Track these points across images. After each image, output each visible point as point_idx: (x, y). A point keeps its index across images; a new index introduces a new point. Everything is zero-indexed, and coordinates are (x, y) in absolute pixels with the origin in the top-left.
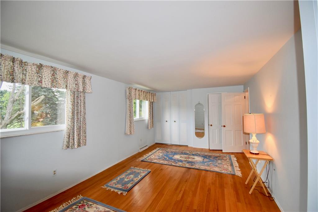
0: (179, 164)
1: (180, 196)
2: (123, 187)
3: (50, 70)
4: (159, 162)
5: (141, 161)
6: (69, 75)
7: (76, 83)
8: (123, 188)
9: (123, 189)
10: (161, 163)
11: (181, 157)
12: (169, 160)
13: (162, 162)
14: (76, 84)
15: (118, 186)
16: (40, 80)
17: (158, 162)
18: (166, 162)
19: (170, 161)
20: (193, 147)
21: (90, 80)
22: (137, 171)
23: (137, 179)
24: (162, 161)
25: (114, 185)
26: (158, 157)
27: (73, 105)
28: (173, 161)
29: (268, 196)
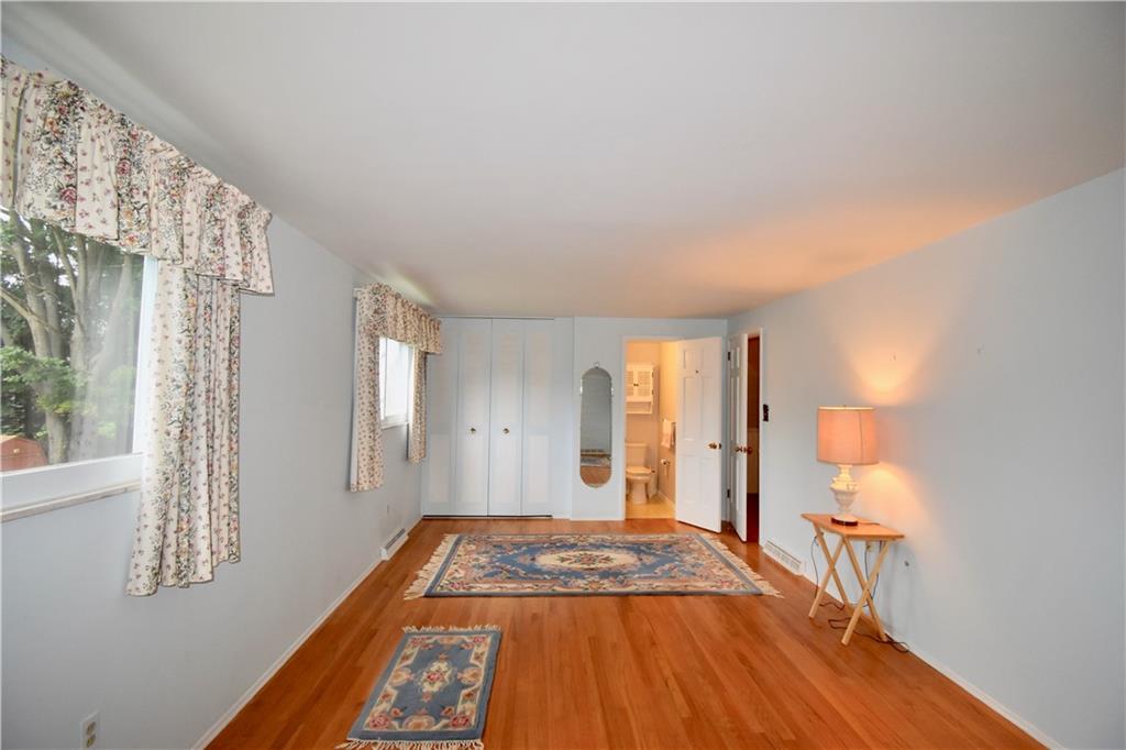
0: (579, 587)
1: (679, 698)
2: (444, 721)
3: (114, 134)
4: (504, 590)
5: (425, 596)
6: (190, 184)
7: (218, 233)
8: (446, 726)
9: (451, 729)
10: (510, 591)
11: (563, 560)
12: (530, 575)
13: (515, 588)
14: (215, 239)
15: (419, 725)
16: (64, 181)
17: (498, 590)
18: (526, 585)
19: (537, 579)
20: (572, 519)
21: (265, 228)
22: (445, 642)
23: (475, 675)
24: (514, 585)
25: (396, 724)
26: (481, 573)
27: (192, 350)
28: (546, 576)
29: (888, 642)
